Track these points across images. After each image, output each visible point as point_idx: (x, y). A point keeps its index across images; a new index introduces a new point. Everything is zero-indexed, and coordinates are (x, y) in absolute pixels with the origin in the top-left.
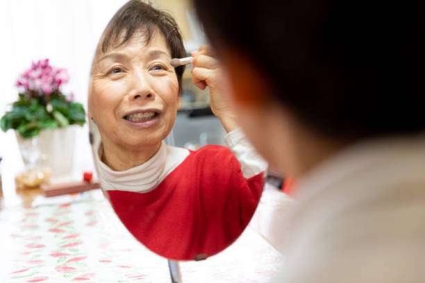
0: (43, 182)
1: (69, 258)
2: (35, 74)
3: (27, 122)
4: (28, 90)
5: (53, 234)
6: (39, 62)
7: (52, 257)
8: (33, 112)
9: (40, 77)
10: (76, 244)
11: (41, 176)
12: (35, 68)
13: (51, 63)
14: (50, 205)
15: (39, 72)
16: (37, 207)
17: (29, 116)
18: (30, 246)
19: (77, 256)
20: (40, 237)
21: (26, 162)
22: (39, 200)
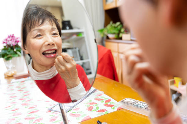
0: (14, 74)
1: (26, 100)
2: (9, 39)
3: (7, 55)
4: (7, 45)
5: (19, 92)
6: (10, 35)
7: (20, 100)
8: (9, 52)
9: (11, 40)
10: (28, 95)
11: (13, 73)
12: (9, 37)
13: (14, 36)
14: (18, 82)
15: (11, 38)
16: (13, 83)
17: (8, 53)
18: (11, 97)
19: (29, 99)
20: (15, 93)
21: (8, 68)
22: (13, 80)
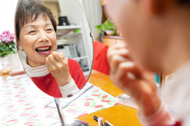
0: (10, 71)
1: (22, 97)
2: (4, 35)
3: (3, 52)
4: (2, 41)
5: (15, 89)
6: (5, 32)
7: (15, 97)
8: (4, 48)
9: (6, 36)
10: (24, 92)
11: (9, 70)
12: (4, 33)
13: (9, 32)
14: (13, 79)
15: (6, 34)
16: (8, 80)
17: (3, 50)
18: (7, 94)
19: (25, 96)
20: (10, 91)
21: (3, 65)
22: (9, 77)
